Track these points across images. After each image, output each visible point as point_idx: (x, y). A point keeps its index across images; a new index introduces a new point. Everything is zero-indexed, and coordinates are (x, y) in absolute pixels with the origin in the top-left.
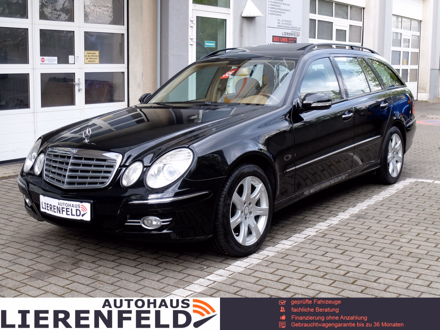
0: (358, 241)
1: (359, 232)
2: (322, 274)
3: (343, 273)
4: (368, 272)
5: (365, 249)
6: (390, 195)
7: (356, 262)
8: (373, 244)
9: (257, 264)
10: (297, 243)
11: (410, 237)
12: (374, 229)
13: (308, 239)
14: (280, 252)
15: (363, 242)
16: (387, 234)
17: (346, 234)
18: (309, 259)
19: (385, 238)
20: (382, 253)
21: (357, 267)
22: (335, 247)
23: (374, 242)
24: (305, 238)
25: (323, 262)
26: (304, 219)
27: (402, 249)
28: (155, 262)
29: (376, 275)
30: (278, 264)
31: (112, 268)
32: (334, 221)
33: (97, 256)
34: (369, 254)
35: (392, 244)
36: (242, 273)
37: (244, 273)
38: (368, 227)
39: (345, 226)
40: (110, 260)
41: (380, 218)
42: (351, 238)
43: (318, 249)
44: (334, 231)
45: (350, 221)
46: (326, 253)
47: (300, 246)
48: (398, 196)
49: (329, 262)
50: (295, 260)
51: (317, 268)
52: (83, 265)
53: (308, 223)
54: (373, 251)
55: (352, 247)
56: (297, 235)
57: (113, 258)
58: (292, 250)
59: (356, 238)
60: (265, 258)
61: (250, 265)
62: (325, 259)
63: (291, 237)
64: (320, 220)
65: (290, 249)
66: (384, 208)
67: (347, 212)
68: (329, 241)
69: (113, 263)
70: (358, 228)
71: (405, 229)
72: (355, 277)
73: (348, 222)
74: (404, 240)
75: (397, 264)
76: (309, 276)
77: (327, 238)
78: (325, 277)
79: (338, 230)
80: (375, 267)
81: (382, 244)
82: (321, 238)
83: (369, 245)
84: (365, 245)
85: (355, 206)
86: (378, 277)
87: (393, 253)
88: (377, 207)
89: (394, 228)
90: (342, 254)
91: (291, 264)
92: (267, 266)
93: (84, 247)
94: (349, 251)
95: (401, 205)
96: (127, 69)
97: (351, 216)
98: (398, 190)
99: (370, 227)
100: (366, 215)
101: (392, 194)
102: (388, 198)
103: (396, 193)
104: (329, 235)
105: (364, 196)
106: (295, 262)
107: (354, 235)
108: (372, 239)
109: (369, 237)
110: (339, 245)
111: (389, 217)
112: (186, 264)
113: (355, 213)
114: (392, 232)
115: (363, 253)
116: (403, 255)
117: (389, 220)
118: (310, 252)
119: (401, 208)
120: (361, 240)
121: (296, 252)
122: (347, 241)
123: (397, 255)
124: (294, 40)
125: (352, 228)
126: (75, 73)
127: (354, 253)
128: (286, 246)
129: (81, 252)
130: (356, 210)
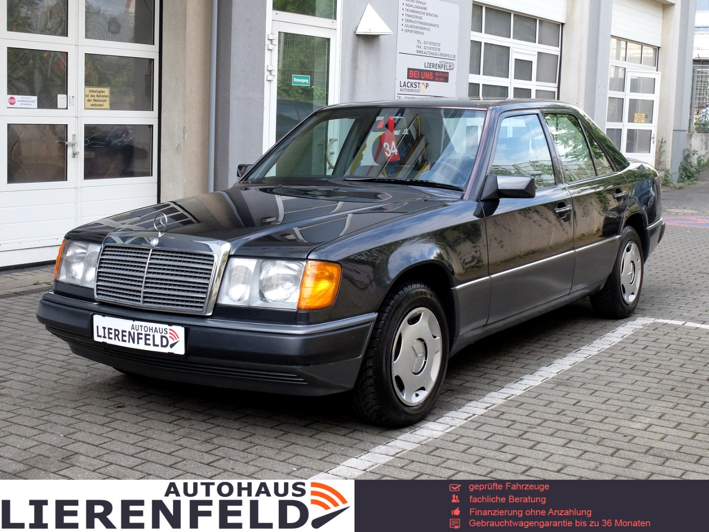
0: (559, 426)
1: (559, 411)
5: (571, 440)
7: (556, 463)
9: (384, 464)
10: (453, 428)
11: (648, 420)
12: (586, 405)
13: (471, 421)
14: (424, 443)
15: (568, 427)
16: (608, 414)
17: (537, 413)
18: (474, 457)
19: (606, 421)
20: (600, 447)
21: (558, 471)
22: (520, 436)
23: (586, 429)
24: (466, 419)
25: (500, 462)
26: (464, 385)
27: (635, 441)
30: (421, 465)
32: (515, 390)
33: (104, 446)
34: (578, 449)
35: (617, 431)
38: (574, 401)
39: (534, 398)
42: (545, 420)
43: (489, 439)
44: (516, 407)
45: (544, 391)
46: (503, 447)
47: (458, 433)
48: (625, 348)
49: (510, 461)
50: (451, 457)
51: (488, 474)
52: (80, 463)
53: (471, 392)
54: (584, 443)
55: (548, 437)
56: (452, 413)
58: (444, 440)
59: (555, 421)
60: (398, 453)
61: (373, 466)
62: (502, 456)
63: (443, 416)
64: (492, 388)
65: (442, 438)
66: (602, 368)
68: (508, 424)
70: (557, 404)
71: (639, 406)
73: (541, 392)
74: (638, 426)
75: (627, 467)
77: (505, 420)
79: (523, 406)
80: (590, 472)
81: (601, 431)
82: (494, 419)
84: (571, 433)
85: (550, 365)
87: (620, 447)
89: (620, 403)
90: (531, 448)
91: (444, 465)
92: (402, 468)
93: (81, 430)
94: (544, 443)
95: (630, 363)
96: (157, 120)
97: (545, 381)
98: (625, 337)
99: (579, 402)
100: (571, 379)
101: (612, 345)
102: (607, 352)
103: (620, 342)
104: (507, 414)
105: (566, 347)
106: (452, 461)
107: (551, 416)
108: (583, 423)
109: (576, 419)
110: (526, 432)
111: (611, 384)
112: (260, 462)
113: (552, 376)
114: (616, 411)
115: (568, 448)
116: (638, 452)
117: (611, 390)
118: (476, 444)
119: (631, 369)
120: (564, 424)
121: (451, 444)
122: (539, 425)
123: (627, 452)
124: (443, 77)
125: (547, 402)
126: (67, 125)
127: (553, 447)
128: (435, 432)
129: (76, 438)
130: (554, 372)
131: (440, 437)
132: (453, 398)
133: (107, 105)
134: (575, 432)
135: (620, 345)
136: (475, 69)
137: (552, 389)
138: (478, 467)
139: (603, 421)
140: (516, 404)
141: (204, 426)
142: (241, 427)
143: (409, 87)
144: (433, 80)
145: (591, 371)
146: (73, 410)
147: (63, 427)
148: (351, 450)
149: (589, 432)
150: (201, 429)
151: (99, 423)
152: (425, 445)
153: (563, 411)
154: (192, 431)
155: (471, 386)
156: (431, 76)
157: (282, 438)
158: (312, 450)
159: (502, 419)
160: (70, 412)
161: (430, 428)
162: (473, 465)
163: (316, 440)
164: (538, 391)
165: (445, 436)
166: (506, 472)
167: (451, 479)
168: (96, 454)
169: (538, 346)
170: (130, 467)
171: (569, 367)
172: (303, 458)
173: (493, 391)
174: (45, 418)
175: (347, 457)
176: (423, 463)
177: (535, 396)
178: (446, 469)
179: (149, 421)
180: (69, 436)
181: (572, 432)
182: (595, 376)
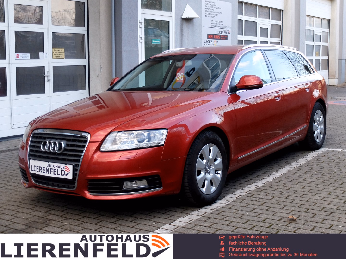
0: (280, 199)
2: (251, 227)
3: (268, 225)
4: (288, 224)
5: (286, 206)
6: (306, 162)
7: (278, 216)
8: (293, 201)
9: (196, 220)
10: (229, 202)
11: (323, 195)
12: (294, 190)
13: (239, 199)
14: (216, 209)
15: (285, 200)
16: (304, 193)
17: (270, 194)
18: (239, 215)
20: (300, 208)
21: (279, 220)
22: (261, 205)
23: (293, 200)
24: (236, 198)
25: (251, 217)
26: (236, 182)
27: (317, 205)
28: (113, 220)
29: (295, 227)
30: (214, 219)
31: (77, 226)
32: (260, 183)
33: (64, 216)
34: (289, 210)
35: (308, 201)
36: (184, 227)
37: (186, 227)
38: (288, 188)
40: (75, 219)
41: (298, 180)
42: (274, 197)
43: (247, 206)
45: (274, 184)
46: (254, 210)
47: (232, 204)
48: (313, 162)
49: (256, 216)
50: (228, 215)
51: (246, 222)
52: (52, 224)
53: (239, 185)
54: (292, 207)
55: (275, 205)
56: (230, 196)
57: (77, 217)
59: (278, 197)
60: (203, 214)
61: (191, 220)
62: (253, 214)
63: (225, 197)
64: (249, 183)
65: (224, 207)
66: (302, 172)
67: (271, 176)
68: (256, 200)
69: (77, 221)
70: (280, 189)
71: (319, 189)
72: (278, 228)
73: (272, 184)
74: (318, 198)
75: (312, 217)
76: (239, 228)
78: (253, 229)
79: (263, 191)
81: (300, 201)
82: (249, 197)
85: (277, 171)
86: (297, 228)
87: (309, 208)
88: (296, 172)
89: (310, 188)
90: (267, 210)
91: (225, 219)
92: (205, 221)
94: (273, 207)
95: (315, 169)
97: (274, 179)
99: (290, 188)
100: (287, 178)
102: (305, 164)
103: (311, 160)
104: (255, 195)
106: (229, 217)
107: (277, 195)
108: (292, 198)
109: (289, 196)
110: (264, 203)
111: (306, 179)
112: (138, 221)
113: (278, 177)
115: (284, 209)
116: (317, 210)
117: (306, 182)
118: (240, 209)
119: (316, 172)
120: (282, 199)
121: (228, 209)
122: (271, 199)
123: (312, 210)
125: (275, 189)
126: (44, 67)
127: (277, 209)
128: (221, 204)
129: (51, 213)
132: (230, 188)
134: (288, 202)
136: (241, 33)
137: (278, 182)
138: (241, 219)
139: (302, 197)
140: (260, 190)
145: (297, 174)
148: (181, 214)
153: (282, 193)
158: (162, 215)
159: (253, 197)
161: (219, 203)
162: (239, 219)
165: (226, 206)
166: (254, 221)
169: (272, 163)
171: (286, 172)
172: (158, 218)
173: (249, 185)
175: (179, 217)
177: (269, 186)
178: (226, 221)
181: (286, 202)
182: (298, 176)
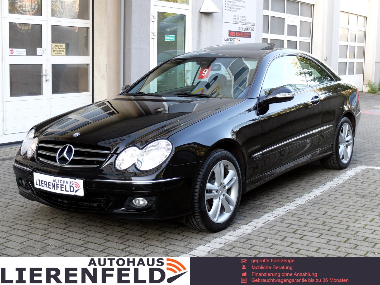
0: (315, 226)
1: (315, 218)
5: (322, 234)
7: (314, 247)
9: (219, 249)
10: (256, 228)
11: (365, 223)
12: (330, 215)
13: (267, 224)
15: (320, 227)
16: (342, 219)
17: (303, 219)
18: (269, 244)
19: (341, 223)
20: (339, 238)
21: (315, 251)
22: (293, 232)
23: (331, 228)
24: (264, 223)
25: (283, 246)
26: (262, 204)
27: (358, 234)
28: (121, 247)
32: (291, 206)
33: (64, 240)
34: (326, 239)
35: (348, 229)
38: (324, 213)
41: (335, 204)
42: (308, 223)
43: (277, 234)
44: (292, 216)
45: (307, 207)
46: (285, 238)
47: (260, 231)
48: (351, 182)
49: (289, 246)
50: (256, 244)
51: (277, 253)
53: (267, 208)
54: (330, 236)
55: (309, 232)
56: (256, 220)
58: (252, 235)
60: (227, 242)
61: (213, 250)
62: (284, 243)
63: (251, 222)
64: (278, 205)
66: (338, 194)
68: (287, 226)
69: (80, 248)
70: (314, 214)
71: (360, 215)
73: (305, 207)
74: (359, 225)
77: (285, 223)
79: (296, 215)
80: (333, 251)
81: (339, 229)
82: (280, 223)
83: (326, 230)
84: (322, 230)
87: (349, 237)
89: (349, 213)
90: (300, 239)
91: (252, 249)
92: (229, 251)
93: (52, 232)
94: (307, 236)
95: (354, 191)
96: (91, 61)
97: (307, 201)
98: (351, 177)
99: (326, 213)
100: (321, 200)
101: (344, 181)
102: (341, 185)
103: (348, 179)
104: (287, 220)
105: (318, 182)
107: (311, 221)
108: (329, 224)
109: (325, 222)
110: (297, 230)
111: (344, 203)
112: (151, 248)
113: (311, 199)
114: (347, 218)
115: (321, 238)
116: (360, 240)
117: (344, 206)
118: (270, 237)
119: (354, 194)
120: (318, 225)
121: (256, 237)
122: (304, 226)
123: (354, 240)
124: (248, 35)
125: (308, 213)
126: (42, 65)
127: (312, 238)
128: (247, 230)
129: (49, 236)
130: (312, 196)
131: (250, 233)
132: (256, 212)
133: (64, 53)
135: (349, 181)
136: (266, 31)
137: (311, 206)
138: (271, 249)
139: (340, 223)
140: (291, 214)
141: (120, 229)
142: (140, 229)
143: (229, 41)
144: (243, 37)
145: (333, 196)
146: (47, 221)
147: (42, 230)
148: (200, 241)
149: (332, 230)
150: (118, 230)
151: (61, 228)
152: (241, 237)
153: (317, 218)
154: (113, 232)
155: (266, 205)
156: (242, 34)
157: (163, 235)
158: (179, 241)
159: (284, 223)
160: (45, 222)
161: (244, 229)
162: (268, 249)
163: (181, 236)
164: (303, 207)
165: (252, 232)
166: (286, 252)
167: (256, 256)
168: (60, 245)
169: (303, 182)
170: (79, 252)
171: (321, 193)
172: (175, 246)
173: (278, 208)
174: (31, 226)
175: (199, 245)
176: (240, 248)
177: (302, 210)
178: (254, 251)
179: (89, 227)
180: (45, 235)
182: (335, 198)
